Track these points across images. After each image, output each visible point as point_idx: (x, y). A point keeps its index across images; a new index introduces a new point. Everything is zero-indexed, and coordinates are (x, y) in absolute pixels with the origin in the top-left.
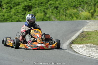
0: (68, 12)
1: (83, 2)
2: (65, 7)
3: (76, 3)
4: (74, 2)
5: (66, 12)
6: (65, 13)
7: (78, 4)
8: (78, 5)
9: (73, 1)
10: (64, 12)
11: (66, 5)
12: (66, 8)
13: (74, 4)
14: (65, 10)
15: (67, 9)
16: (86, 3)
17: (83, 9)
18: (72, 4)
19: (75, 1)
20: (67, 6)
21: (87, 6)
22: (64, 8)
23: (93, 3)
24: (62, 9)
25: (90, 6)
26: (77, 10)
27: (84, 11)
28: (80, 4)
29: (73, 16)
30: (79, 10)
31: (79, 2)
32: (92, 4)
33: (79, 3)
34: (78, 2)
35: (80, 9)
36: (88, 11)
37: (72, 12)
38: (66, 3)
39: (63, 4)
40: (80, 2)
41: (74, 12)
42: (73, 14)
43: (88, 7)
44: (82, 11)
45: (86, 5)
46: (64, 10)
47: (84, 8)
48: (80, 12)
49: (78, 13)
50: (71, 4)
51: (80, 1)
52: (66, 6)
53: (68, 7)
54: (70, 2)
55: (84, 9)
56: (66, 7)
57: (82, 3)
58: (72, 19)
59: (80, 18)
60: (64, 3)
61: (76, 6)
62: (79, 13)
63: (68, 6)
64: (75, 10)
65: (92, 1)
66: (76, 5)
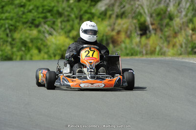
0: (17, 35)
1: (50, 11)
2: (9, 23)
3: (35, 14)
4: (30, 11)
5: (12, 36)
6: (10, 40)
7: (39, 18)
8: (41, 20)
9: (26, 10)
10: (7, 35)
11: (12, 19)
12: (11, 27)
13: (30, 16)
14: (11, 31)
15: (13, 28)
16: (60, 14)
17: (52, 28)
18: (26, 18)
19: (33, 9)
20: (14, 20)
21: (61, 22)
22: (7, 26)
23: (75, 14)
24: (3, 29)
25: (68, 21)
26: (39, 32)
27: (55, 33)
28: (45, 18)
29: (30, 45)
30: (44, 32)
31: (42, 13)
32: (73, 16)
33: (42, 15)
34: (39, 13)
35: (45, 28)
36: (65, 32)
37: (27, 35)
38: (11, 15)
39: (4, 18)
40: (45, 13)
41: (31, 37)
42: (28, 41)
43: (64, 23)
44: (51, 34)
45: (59, 20)
46: (8, 31)
47: (54, 26)
48: (47, 35)
49: (42, 40)
50: (24, 16)
51: (43, 10)
52: (11, 22)
53: (18, 24)
54: (21, 13)
55: (54, 29)
56: (12, 25)
57: (49, 15)
58: (26, 51)
59: (46, 50)
60: (7, 15)
61: (37, 22)
62: (44, 39)
63: (16, 22)
64: (34, 32)
65: (72, 9)
66: (34, 18)
